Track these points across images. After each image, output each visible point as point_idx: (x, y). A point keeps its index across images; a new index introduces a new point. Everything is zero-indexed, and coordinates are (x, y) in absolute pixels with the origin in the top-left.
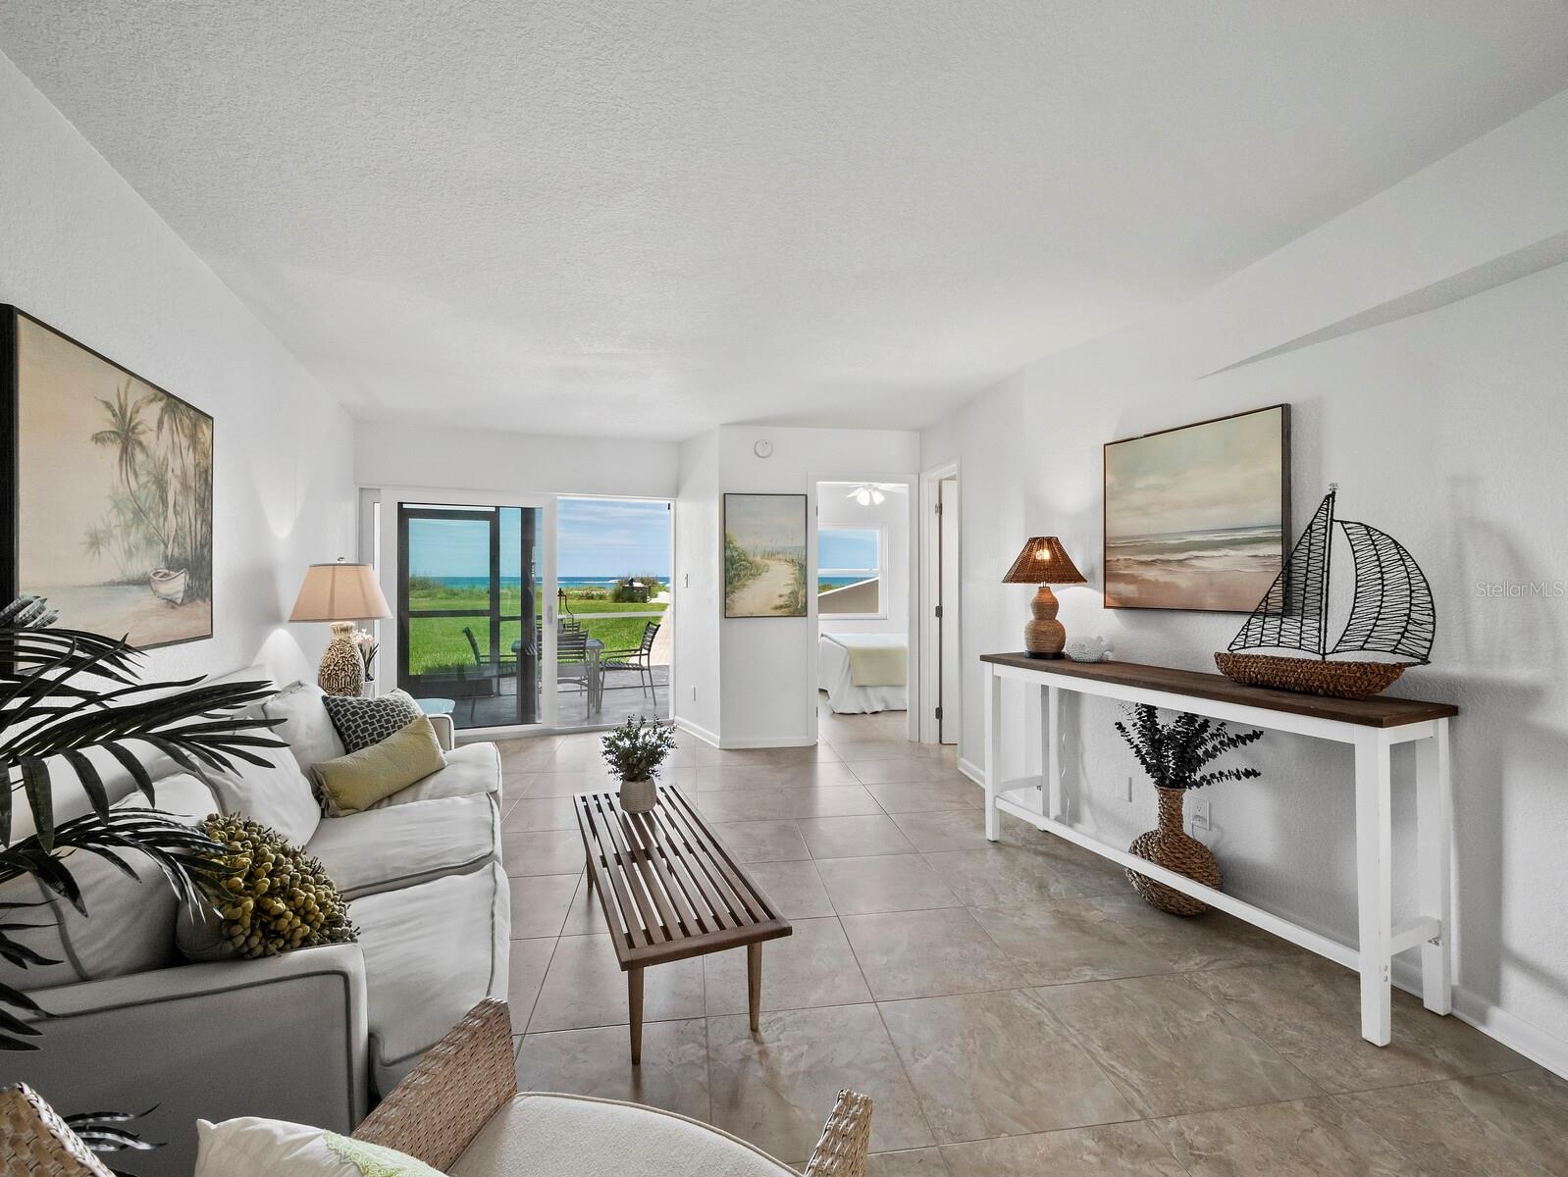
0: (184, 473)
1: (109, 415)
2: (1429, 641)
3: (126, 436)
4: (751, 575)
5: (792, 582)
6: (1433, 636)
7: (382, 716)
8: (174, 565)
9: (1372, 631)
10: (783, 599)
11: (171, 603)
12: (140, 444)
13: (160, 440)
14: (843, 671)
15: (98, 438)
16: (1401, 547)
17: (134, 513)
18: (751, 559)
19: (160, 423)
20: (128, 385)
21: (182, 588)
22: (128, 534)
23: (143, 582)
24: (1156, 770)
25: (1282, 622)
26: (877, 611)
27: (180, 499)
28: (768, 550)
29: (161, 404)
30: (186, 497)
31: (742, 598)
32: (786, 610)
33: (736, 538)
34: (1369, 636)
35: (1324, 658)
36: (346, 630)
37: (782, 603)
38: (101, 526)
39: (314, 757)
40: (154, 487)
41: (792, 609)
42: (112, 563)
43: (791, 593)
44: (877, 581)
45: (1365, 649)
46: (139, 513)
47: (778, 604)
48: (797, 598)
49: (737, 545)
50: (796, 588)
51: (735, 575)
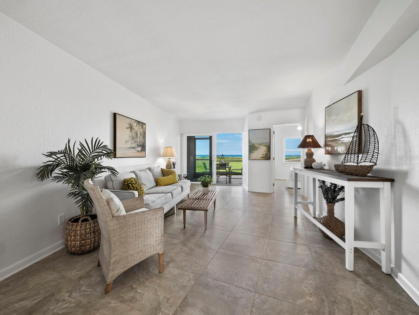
0: (141, 132)
1: (129, 125)
2: (376, 158)
3: (131, 128)
4: (256, 149)
5: (266, 151)
6: (378, 157)
7: (169, 172)
8: (139, 146)
9: (367, 156)
10: (264, 155)
11: (138, 151)
12: (133, 129)
13: (137, 128)
15: (127, 128)
16: (375, 131)
17: (132, 138)
18: (255, 145)
19: (136, 125)
20: (131, 121)
21: (140, 149)
22: (131, 141)
23: (134, 148)
24: (327, 198)
25: (351, 155)
27: (140, 136)
28: (260, 143)
29: (137, 123)
30: (141, 136)
31: (253, 155)
32: (264, 158)
33: (251, 140)
34: (366, 158)
35: (358, 165)
36: (169, 159)
37: (263, 156)
38: (127, 140)
39: (156, 177)
40: (135, 135)
41: (266, 158)
42: (129, 145)
45: (365, 162)
46: (133, 138)
47: (262, 156)
48: (267, 155)
49: (252, 142)
50: (267, 153)
51: (252, 149)
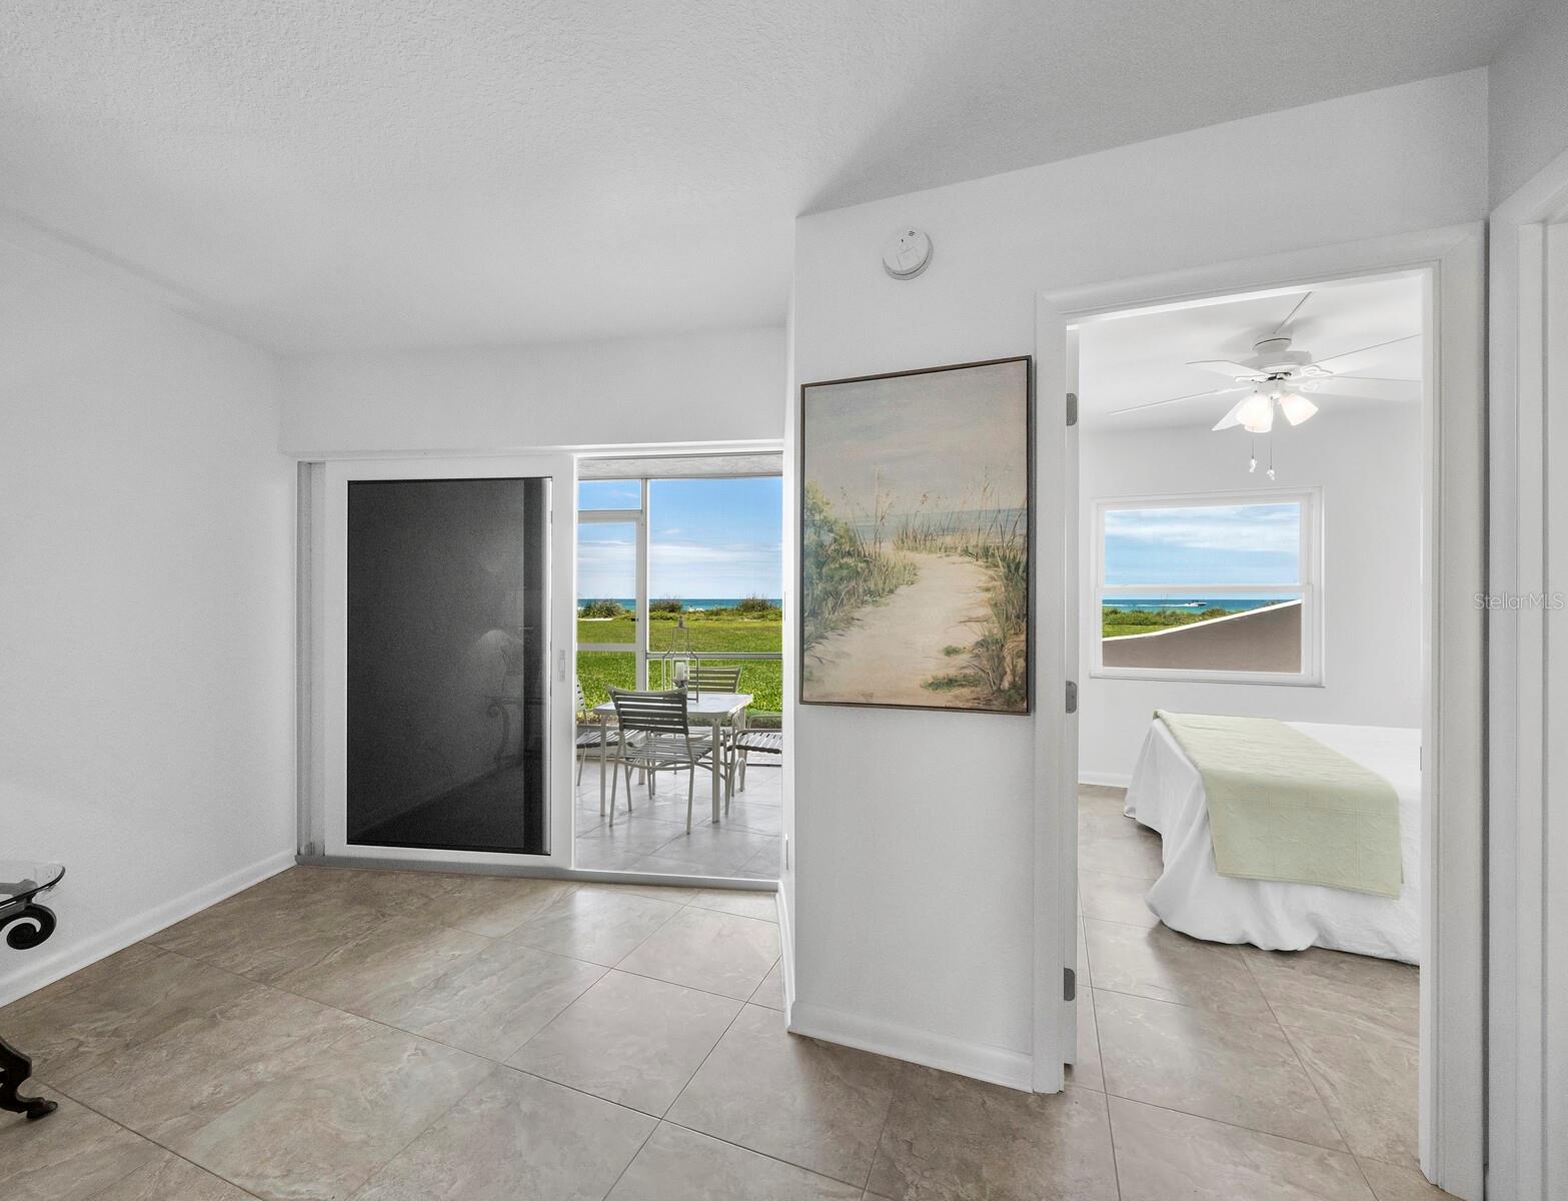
4: (870, 593)
5: (985, 611)
14: (1189, 823)
18: (868, 548)
26: (1299, 670)
28: (915, 523)
31: (840, 655)
32: (966, 691)
37: (952, 672)
41: (983, 691)
43: (981, 644)
44: (1298, 606)
47: (941, 674)
48: (1001, 659)
49: (831, 513)
50: (997, 632)
51: (828, 594)
